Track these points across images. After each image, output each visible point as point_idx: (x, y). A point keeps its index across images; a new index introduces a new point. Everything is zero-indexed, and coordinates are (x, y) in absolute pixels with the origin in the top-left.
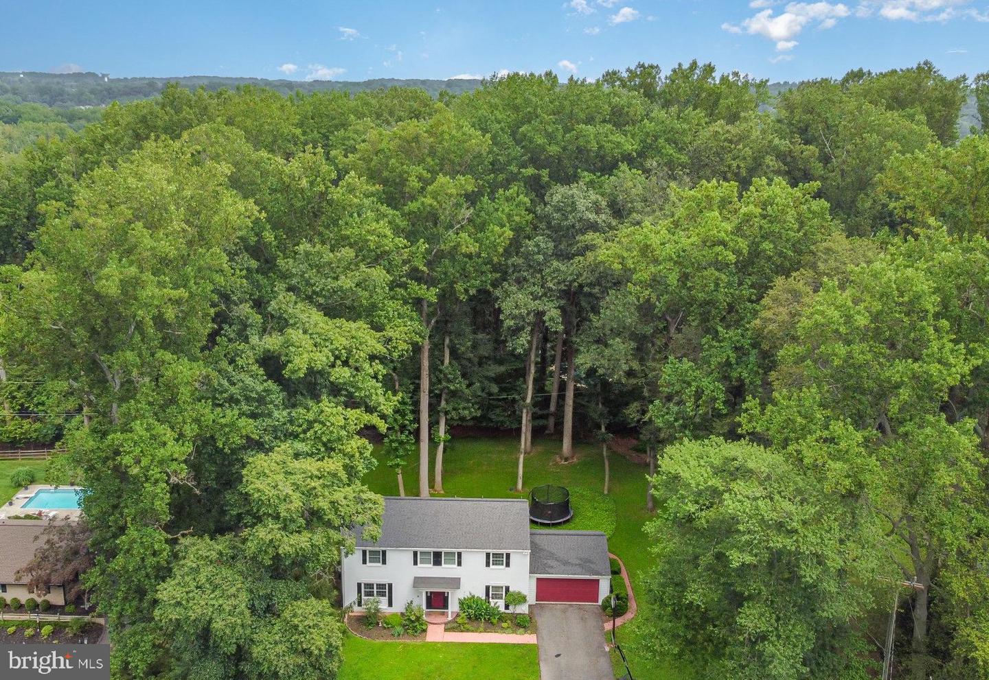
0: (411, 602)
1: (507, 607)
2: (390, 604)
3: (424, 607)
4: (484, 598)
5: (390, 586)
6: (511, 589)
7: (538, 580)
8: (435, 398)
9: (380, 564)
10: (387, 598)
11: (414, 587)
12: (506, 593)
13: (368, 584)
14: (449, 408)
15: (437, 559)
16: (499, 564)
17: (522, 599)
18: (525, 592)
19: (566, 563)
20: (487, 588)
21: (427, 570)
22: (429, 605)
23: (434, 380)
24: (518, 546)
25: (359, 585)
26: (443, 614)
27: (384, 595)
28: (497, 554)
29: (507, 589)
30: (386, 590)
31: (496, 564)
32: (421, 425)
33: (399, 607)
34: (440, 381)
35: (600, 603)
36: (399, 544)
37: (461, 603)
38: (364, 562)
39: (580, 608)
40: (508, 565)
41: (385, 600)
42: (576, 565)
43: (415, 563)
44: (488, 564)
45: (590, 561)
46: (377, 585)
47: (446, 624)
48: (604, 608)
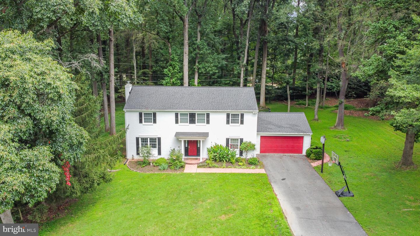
0: (174, 149)
1: (241, 153)
2: (159, 153)
3: (183, 151)
4: (225, 145)
5: (159, 139)
6: (244, 141)
7: (262, 137)
9: (152, 123)
10: (157, 149)
11: (175, 136)
12: (241, 143)
13: (143, 139)
15: (192, 118)
16: (236, 123)
17: (252, 147)
18: (253, 142)
19: (280, 127)
20: (228, 140)
21: (187, 128)
22: (187, 153)
24: (249, 108)
25: (137, 139)
26: (197, 159)
27: (154, 146)
28: (234, 115)
29: (242, 140)
30: (156, 142)
31: (234, 122)
32: (184, 73)
33: (166, 154)
35: (304, 153)
36: (165, 109)
37: (209, 151)
38: (141, 121)
39: (290, 156)
40: (242, 123)
41: (155, 151)
42: (287, 127)
43: (177, 122)
44: (228, 122)
45: (296, 126)
46: (150, 139)
47: (198, 164)
48: (308, 155)
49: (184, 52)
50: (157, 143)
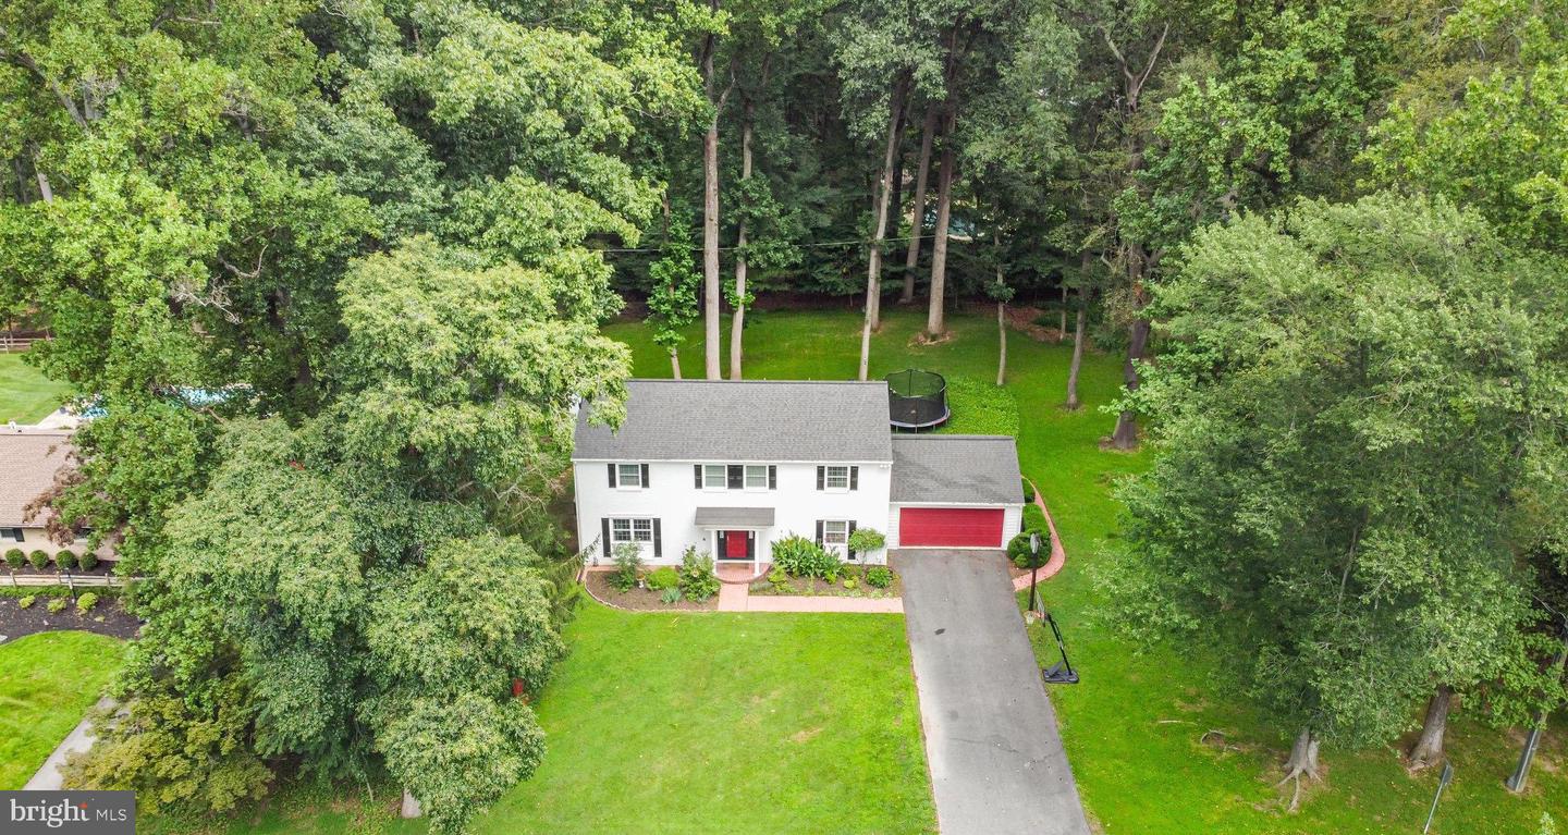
0: (693, 548)
1: (852, 555)
2: (658, 552)
3: (714, 554)
4: (813, 540)
5: (657, 522)
6: (859, 526)
7: (903, 510)
8: (729, 236)
9: (639, 487)
10: (652, 542)
11: (696, 523)
12: (851, 532)
13: (619, 521)
14: (753, 248)
15: (735, 477)
16: (839, 485)
17: (878, 541)
18: (882, 530)
19: (949, 484)
20: (820, 525)
21: (720, 496)
22: (724, 551)
23: (727, 202)
24: (873, 454)
25: (605, 522)
26: (746, 567)
27: (646, 537)
28: (835, 468)
29: (853, 526)
30: (649, 529)
31: (835, 485)
32: (708, 274)
33: (672, 556)
34: (736, 204)
35: (1005, 546)
36: (669, 454)
37: (776, 549)
38: (612, 483)
39: (971, 555)
40: (854, 486)
41: (647, 548)
42: (966, 486)
43: (698, 484)
44: (820, 486)
45: (989, 480)
46: (635, 521)
47: (751, 583)
48: (1012, 554)
49: (707, 216)
50: (652, 530)
